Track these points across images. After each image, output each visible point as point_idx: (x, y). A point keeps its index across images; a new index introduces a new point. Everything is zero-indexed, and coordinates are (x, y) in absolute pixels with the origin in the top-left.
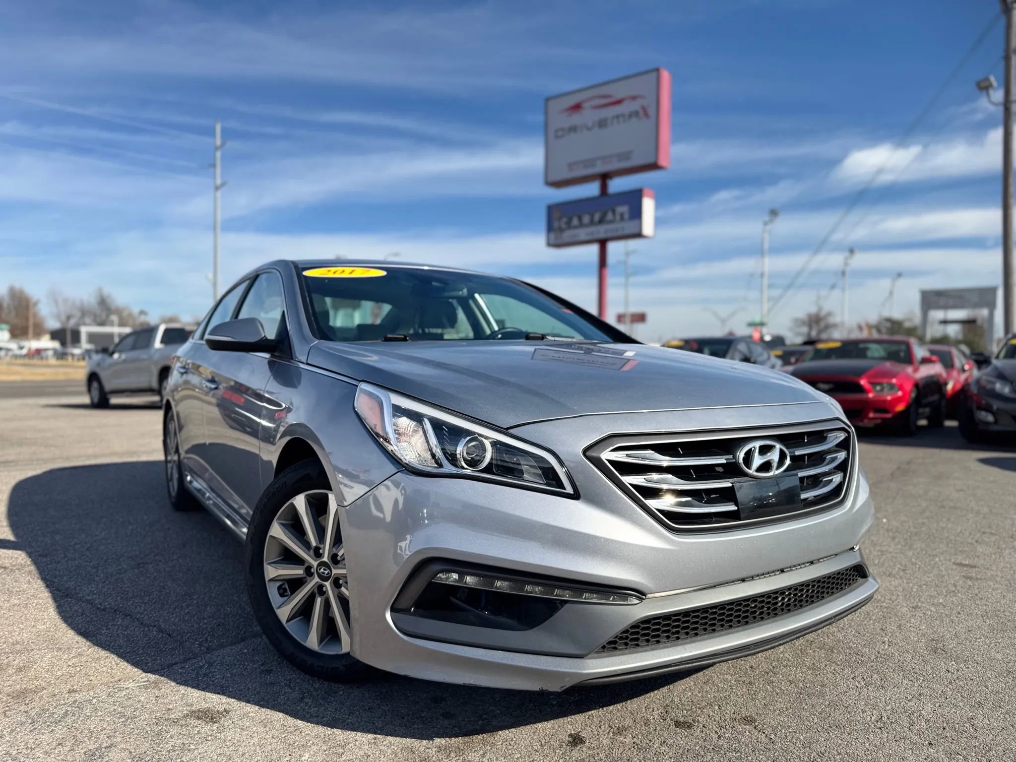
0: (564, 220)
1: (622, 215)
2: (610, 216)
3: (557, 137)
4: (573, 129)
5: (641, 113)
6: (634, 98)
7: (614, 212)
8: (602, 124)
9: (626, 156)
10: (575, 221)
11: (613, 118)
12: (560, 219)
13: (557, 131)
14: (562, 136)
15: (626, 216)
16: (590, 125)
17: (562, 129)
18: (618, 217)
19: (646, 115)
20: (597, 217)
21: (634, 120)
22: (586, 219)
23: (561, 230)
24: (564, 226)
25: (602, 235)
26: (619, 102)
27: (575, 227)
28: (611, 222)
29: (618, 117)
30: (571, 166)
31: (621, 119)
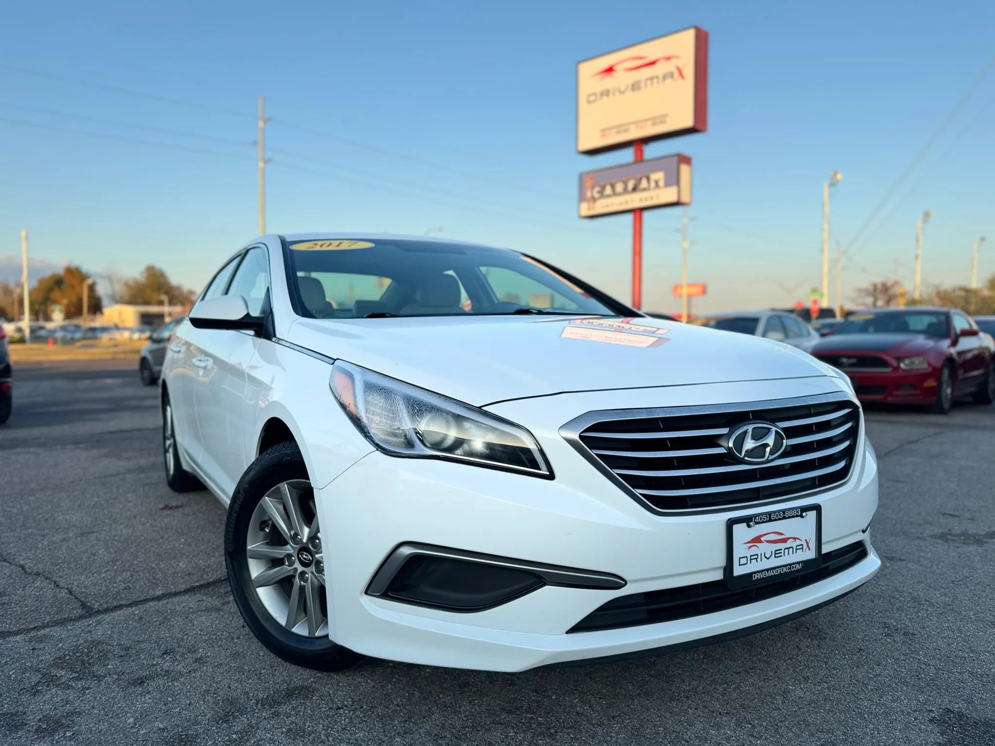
0: (597, 189)
1: (657, 182)
2: (644, 184)
3: (589, 102)
4: (606, 93)
5: (676, 74)
6: (668, 58)
7: (648, 179)
8: (635, 87)
9: (662, 119)
10: (608, 190)
11: (647, 79)
12: (593, 188)
13: (589, 96)
14: (594, 101)
15: (661, 183)
16: (622, 89)
17: (595, 94)
18: (653, 184)
19: (681, 75)
20: (631, 185)
21: (669, 81)
22: (619, 187)
23: (594, 200)
24: (596, 195)
25: (637, 204)
26: (653, 63)
27: (609, 196)
28: (645, 189)
29: (651, 79)
30: (604, 132)
31: (655, 81)
